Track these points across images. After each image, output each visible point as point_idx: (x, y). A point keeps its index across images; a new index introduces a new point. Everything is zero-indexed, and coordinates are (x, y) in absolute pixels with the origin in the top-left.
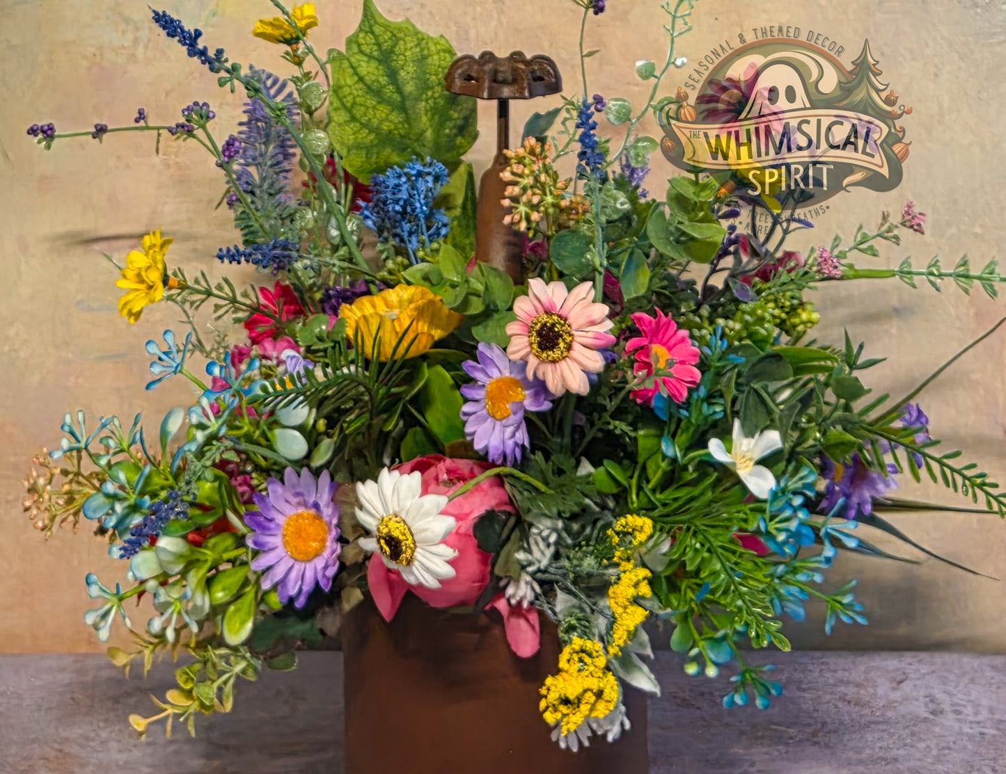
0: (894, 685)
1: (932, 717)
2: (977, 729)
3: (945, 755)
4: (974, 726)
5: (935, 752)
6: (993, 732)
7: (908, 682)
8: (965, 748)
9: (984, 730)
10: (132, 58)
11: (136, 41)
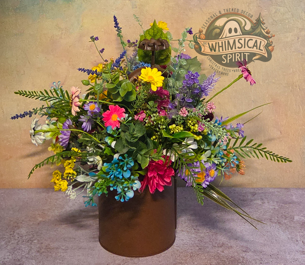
0: (253, 196)
1: (262, 204)
2: (273, 207)
3: (265, 214)
4: (273, 206)
5: (263, 213)
6: (277, 208)
7: (256, 195)
8: (270, 212)
9: (275, 207)
10: (61, 38)
11: (62, 34)
